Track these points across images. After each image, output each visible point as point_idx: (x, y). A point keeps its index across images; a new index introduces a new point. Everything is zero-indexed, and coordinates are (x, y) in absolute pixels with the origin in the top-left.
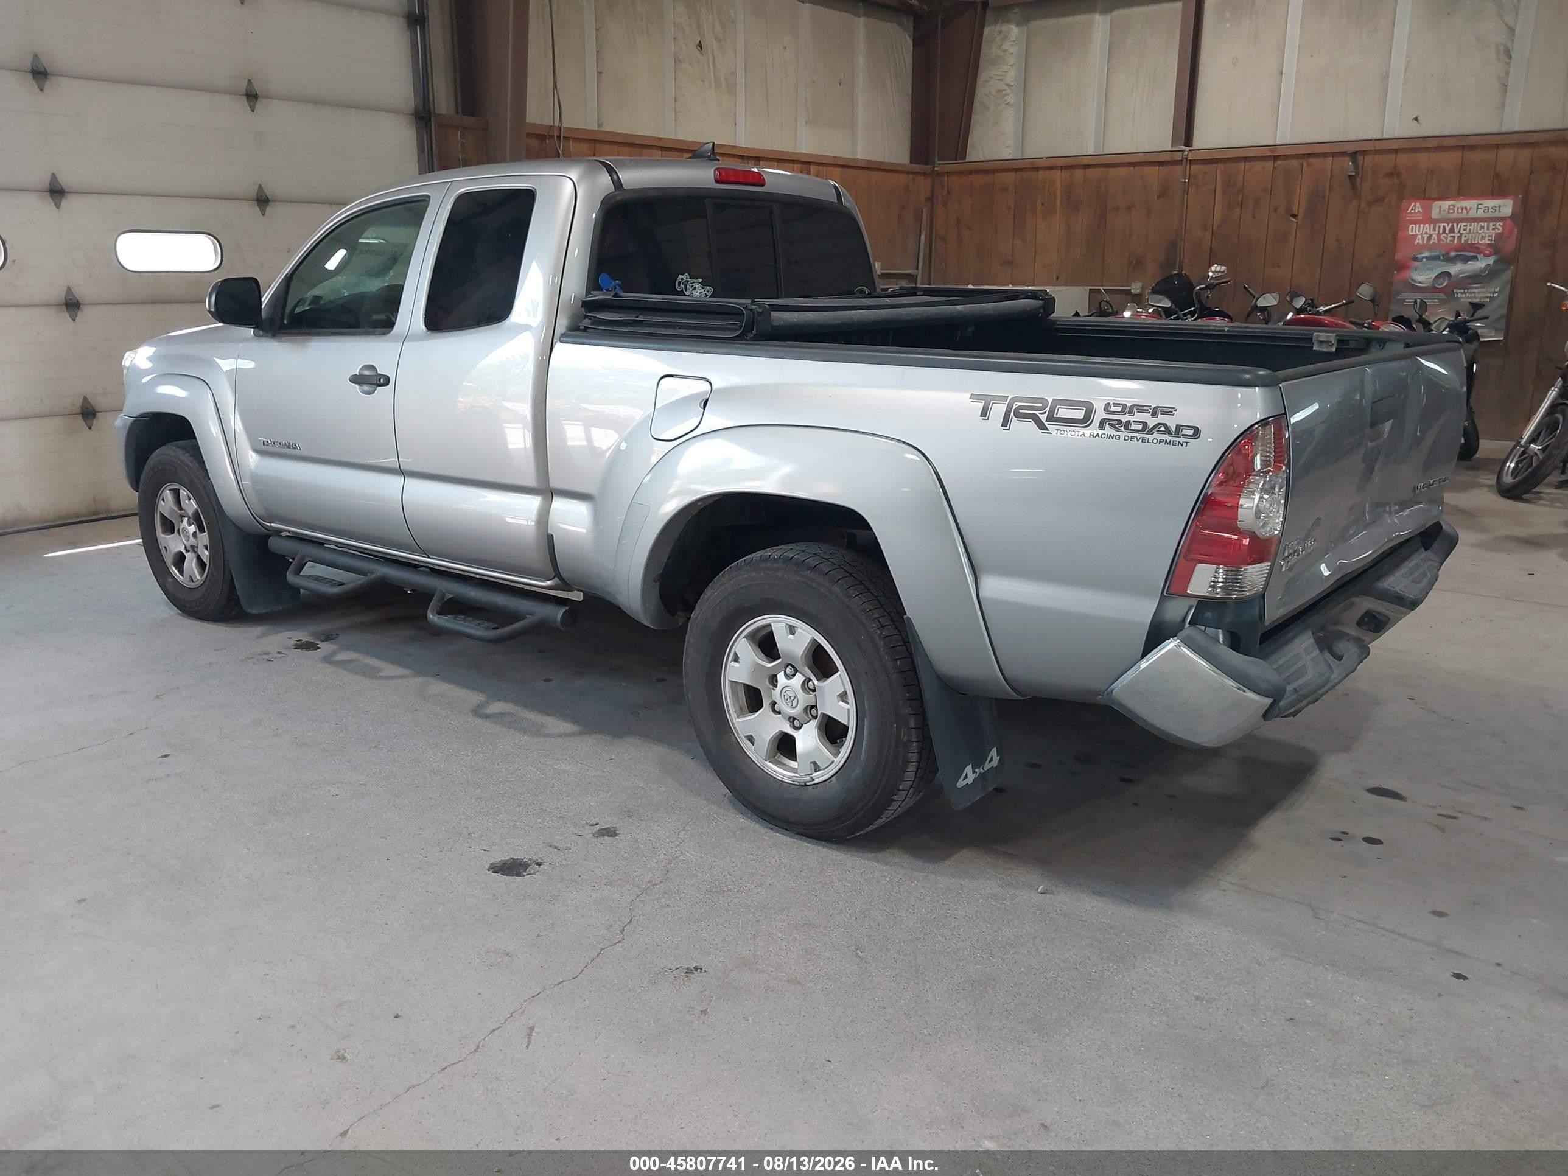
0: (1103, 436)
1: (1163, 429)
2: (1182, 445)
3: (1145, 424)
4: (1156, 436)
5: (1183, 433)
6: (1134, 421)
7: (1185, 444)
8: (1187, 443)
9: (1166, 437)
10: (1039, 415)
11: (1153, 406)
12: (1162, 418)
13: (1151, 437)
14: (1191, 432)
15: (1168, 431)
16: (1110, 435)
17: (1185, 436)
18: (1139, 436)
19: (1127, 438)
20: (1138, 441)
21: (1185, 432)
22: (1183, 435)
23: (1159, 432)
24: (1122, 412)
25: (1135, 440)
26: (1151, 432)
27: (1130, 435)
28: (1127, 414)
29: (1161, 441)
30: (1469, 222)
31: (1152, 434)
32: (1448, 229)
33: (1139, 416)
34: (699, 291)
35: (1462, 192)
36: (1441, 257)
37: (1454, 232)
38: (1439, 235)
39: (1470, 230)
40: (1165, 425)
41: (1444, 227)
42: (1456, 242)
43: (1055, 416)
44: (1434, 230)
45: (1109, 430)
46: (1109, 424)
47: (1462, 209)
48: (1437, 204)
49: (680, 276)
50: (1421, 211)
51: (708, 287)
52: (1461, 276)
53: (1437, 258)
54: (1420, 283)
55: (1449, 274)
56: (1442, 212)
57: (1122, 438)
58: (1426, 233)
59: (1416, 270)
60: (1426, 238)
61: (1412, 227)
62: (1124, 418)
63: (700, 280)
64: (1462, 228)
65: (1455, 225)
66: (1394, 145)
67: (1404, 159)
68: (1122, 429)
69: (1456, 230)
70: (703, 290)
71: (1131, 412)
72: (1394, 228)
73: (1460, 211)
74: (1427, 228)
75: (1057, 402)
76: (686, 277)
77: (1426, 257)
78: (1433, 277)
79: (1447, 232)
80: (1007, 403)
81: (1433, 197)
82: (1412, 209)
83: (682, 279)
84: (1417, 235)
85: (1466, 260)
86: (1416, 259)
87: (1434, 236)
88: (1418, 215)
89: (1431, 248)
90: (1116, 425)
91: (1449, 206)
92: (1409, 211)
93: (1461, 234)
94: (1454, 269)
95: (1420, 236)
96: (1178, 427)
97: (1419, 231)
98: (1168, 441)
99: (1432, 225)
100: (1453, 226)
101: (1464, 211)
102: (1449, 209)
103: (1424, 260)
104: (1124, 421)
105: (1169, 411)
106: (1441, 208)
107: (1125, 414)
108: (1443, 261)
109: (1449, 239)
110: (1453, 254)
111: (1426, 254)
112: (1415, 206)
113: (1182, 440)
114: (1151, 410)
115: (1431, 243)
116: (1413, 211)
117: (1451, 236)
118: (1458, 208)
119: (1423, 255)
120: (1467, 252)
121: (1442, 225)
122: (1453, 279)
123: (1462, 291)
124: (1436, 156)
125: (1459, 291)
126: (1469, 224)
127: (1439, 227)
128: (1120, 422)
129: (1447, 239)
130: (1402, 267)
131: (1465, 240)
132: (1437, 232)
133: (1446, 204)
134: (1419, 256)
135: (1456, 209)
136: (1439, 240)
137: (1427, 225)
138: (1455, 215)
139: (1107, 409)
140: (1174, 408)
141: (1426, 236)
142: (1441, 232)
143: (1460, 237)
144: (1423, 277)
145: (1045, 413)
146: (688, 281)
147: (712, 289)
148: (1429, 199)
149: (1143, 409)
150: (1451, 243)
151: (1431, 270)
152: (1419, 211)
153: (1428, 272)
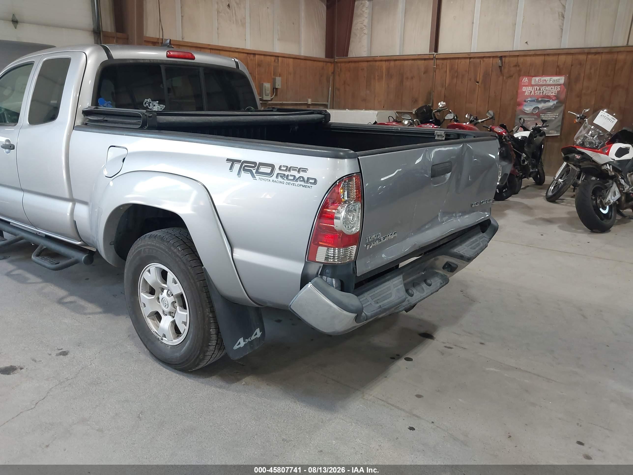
0: (277, 182)
1: (302, 179)
2: (309, 188)
3: (295, 176)
4: (299, 183)
5: (310, 182)
6: (290, 175)
7: (310, 187)
8: (311, 186)
9: (303, 183)
10: (253, 170)
11: (299, 168)
12: (302, 174)
13: (297, 183)
14: (313, 181)
15: (304, 180)
16: (280, 182)
17: (311, 183)
18: (292, 182)
19: (287, 183)
20: (291, 185)
21: (311, 181)
22: (310, 183)
23: (301, 181)
24: (286, 170)
25: (290, 184)
26: (297, 180)
27: (288, 182)
28: (288, 171)
29: (300, 185)
30: (546, 86)
31: (297, 182)
32: (538, 89)
33: (293, 173)
34: (157, 107)
35: (544, 74)
36: (535, 101)
37: (540, 90)
38: (534, 91)
39: (547, 89)
40: (303, 177)
41: (537, 88)
42: (541, 94)
43: (259, 171)
44: (533, 89)
45: (280, 179)
46: (280, 176)
47: (544, 80)
48: (534, 78)
49: (146, 100)
50: (528, 81)
51: (162, 105)
52: (543, 108)
53: (534, 101)
54: (527, 111)
55: (538, 108)
56: (536, 82)
57: (285, 183)
58: (529, 90)
59: (525, 106)
60: (529, 93)
61: (524, 88)
62: (286, 173)
63: (158, 102)
64: (544, 88)
65: (541, 87)
66: (517, 54)
67: (521, 59)
68: (285, 178)
69: (541, 90)
70: (159, 106)
71: (289, 170)
72: (517, 87)
73: (543, 81)
74: (530, 88)
75: (261, 164)
76: (149, 100)
77: (529, 101)
78: (532, 109)
79: (538, 90)
80: (241, 163)
81: (532, 75)
82: (524, 80)
83: (147, 101)
84: (526, 91)
85: (545, 102)
86: (525, 101)
87: (533, 92)
88: (526, 83)
89: (531, 97)
90: (283, 176)
91: (539, 79)
92: (523, 81)
93: (543, 91)
94: (541, 106)
95: (527, 92)
96: (308, 178)
97: (527, 89)
98: (304, 185)
99: (532, 87)
100: (540, 87)
101: (545, 81)
102: (539, 80)
103: (529, 102)
104: (286, 175)
105: (305, 170)
106: (536, 80)
107: (287, 171)
108: (536, 102)
109: (539, 93)
110: (540, 99)
111: (529, 99)
112: (525, 79)
113: (309, 185)
114: (298, 170)
115: (531, 94)
116: (524, 81)
117: (539, 92)
118: (542, 80)
119: (528, 100)
120: (546, 99)
121: (536, 87)
122: (540, 110)
123: (544, 115)
124: (533, 58)
125: (542, 115)
126: (546, 87)
127: (535, 88)
128: (284, 175)
129: (537, 93)
130: (520, 104)
131: (545, 94)
132: (534, 90)
133: (537, 79)
134: (527, 100)
135: (541, 81)
136: (535, 93)
137: (530, 87)
138: (541, 83)
139: (280, 169)
140: (307, 169)
141: (529, 92)
142: (535, 90)
143: (543, 92)
144: (528, 108)
145: (255, 169)
146: (151, 102)
147: (165, 106)
148: (531, 76)
149: (294, 169)
150: (539, 95)
151: (532, 106)
152: (527, 81)
153: (530, 107)
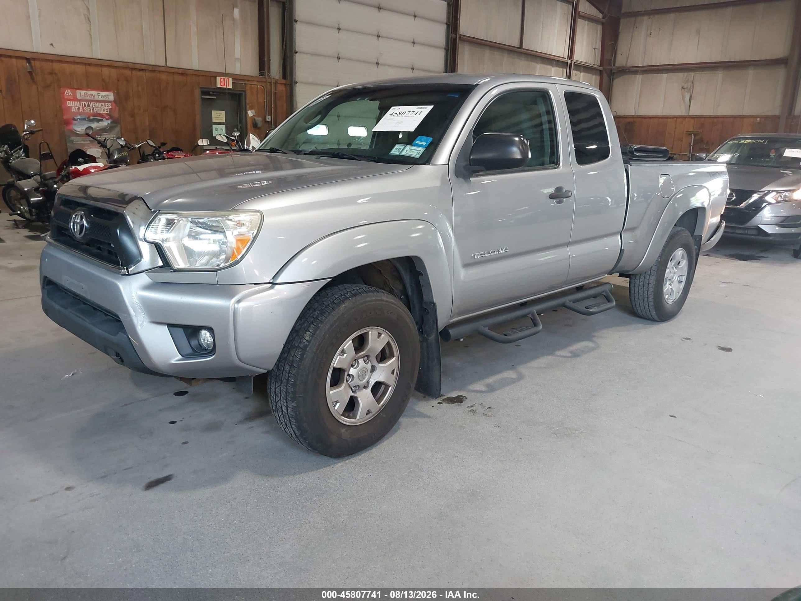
30: (95, 102)
32: (87, 104)
35: (89, 87)
36: (87, 119)
37: (90, 107)
38: (83, 108)
39: (97, 106)
41: (85, 103)
42: (92, 112)
44: (80, 105)
47: (91, 95)
48: (78, 91)
50: (71, 94)
52: (97, 129)
53: (84, 119)
54: (79, 132)
55: (92, 128)
56: (82, 96)
58: (76, 106)
59: (75, 125)
60: (77, 109)
61: (69, 103)
64: (93, 105)
65: (90, 103)
66: (51, 58)
67: (57, 66)
69: (91, 106)
72: (60, 102)
73: (90, 96)
74: (76, 104)
77: (79, 119)
78: (85, 129)
79: (87, 106)
81: (75, 88)
82: (67, 93)
84: (72, 107)
85: (98, 121)
86: (74, 120)
87: (81, 108)
88: (70, 96)
89: (80, 114)
91: (85, 93)
92: (65, 94)
93: (94, 108)
94: (94, 125)
95: (73, 108)
97: (73, 105)
99: (79, 102)
100: (88, 103)
101: (92, 96)
102: (85, 95)
103: (79, 120)
106: (80, 94)
108: (87, 121)
109: (88, 110)
110: (91, 118)
111: (79, 117)
112: (68, 91)
115: (80, 111)
116: (67, 94)
117: (89, 109)
118: (89, 95)
119: (78, 118)
120: (98, 117)
121: (83, 103)
122: (94, 131)
123: (99, 136)
124: (73, 67)
125: (98, 136)
126: (96, 103)
127: (82, 103)
129: (87, 110)
130: (68, 123)
131: (96, 111)
132: (82, 106)
133: (83, 92)
134: (75, 118)
135: (88, 95)
136: (84, 110)
137: (76, 102)
138: (88, 98)
141: (77, 108)
142: (84, 106)
143: (93, 109)
144: (80, 128)
148: (74, 88)
150: (90, 112)
151: (83, 125)
152: (70, 94)
153: (82, 126)
